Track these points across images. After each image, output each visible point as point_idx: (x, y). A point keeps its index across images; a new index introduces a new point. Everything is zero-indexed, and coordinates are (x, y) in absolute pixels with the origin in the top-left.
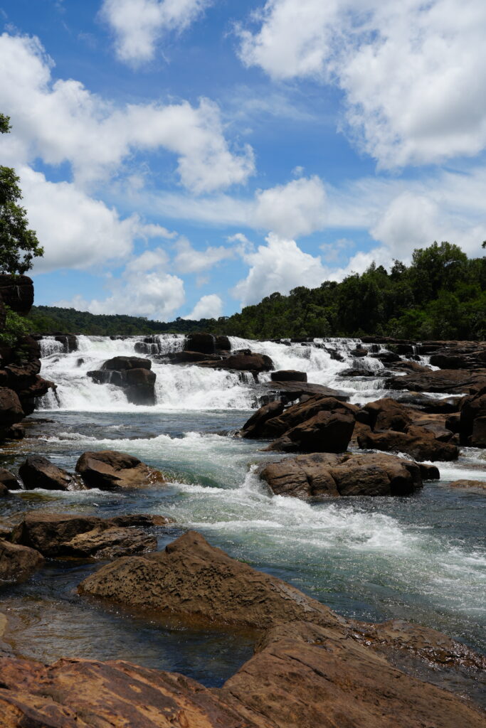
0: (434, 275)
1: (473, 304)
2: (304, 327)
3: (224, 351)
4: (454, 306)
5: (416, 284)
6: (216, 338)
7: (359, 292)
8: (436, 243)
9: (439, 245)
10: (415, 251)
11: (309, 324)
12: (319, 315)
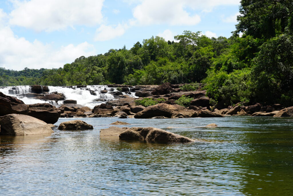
0: (151, 52)
1: (163, 68)
2: (91, 78)
3: (46, 92)
4: (155, 69)
5: (144, 57)
6: (43, 87)
7: (116, 61)
8: (153, 37)
9: (155, 38)
10: (144, 40)
11: (94, 76)
12: (99, 72)
